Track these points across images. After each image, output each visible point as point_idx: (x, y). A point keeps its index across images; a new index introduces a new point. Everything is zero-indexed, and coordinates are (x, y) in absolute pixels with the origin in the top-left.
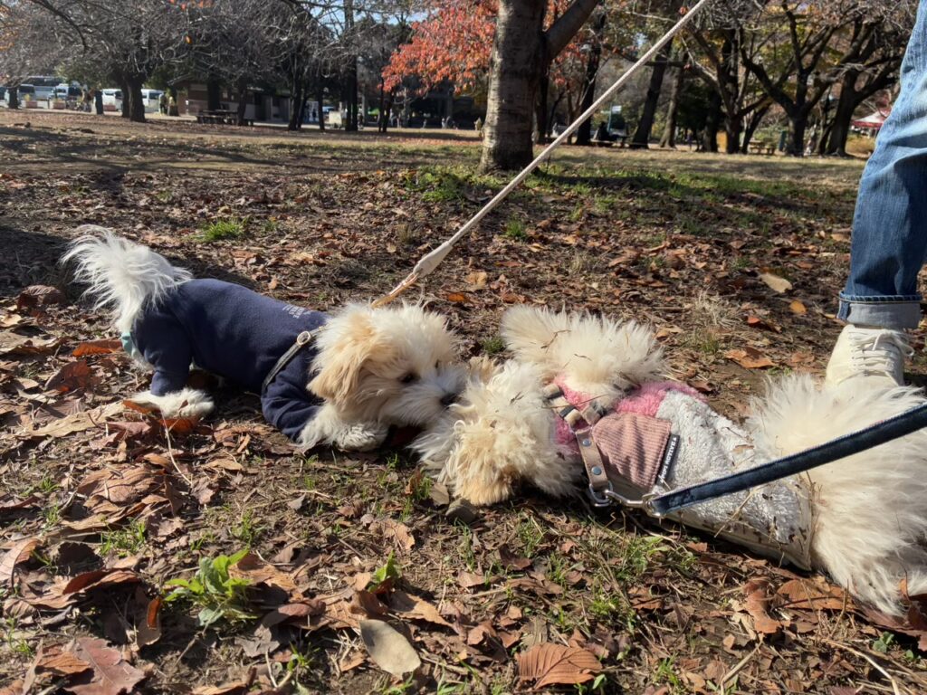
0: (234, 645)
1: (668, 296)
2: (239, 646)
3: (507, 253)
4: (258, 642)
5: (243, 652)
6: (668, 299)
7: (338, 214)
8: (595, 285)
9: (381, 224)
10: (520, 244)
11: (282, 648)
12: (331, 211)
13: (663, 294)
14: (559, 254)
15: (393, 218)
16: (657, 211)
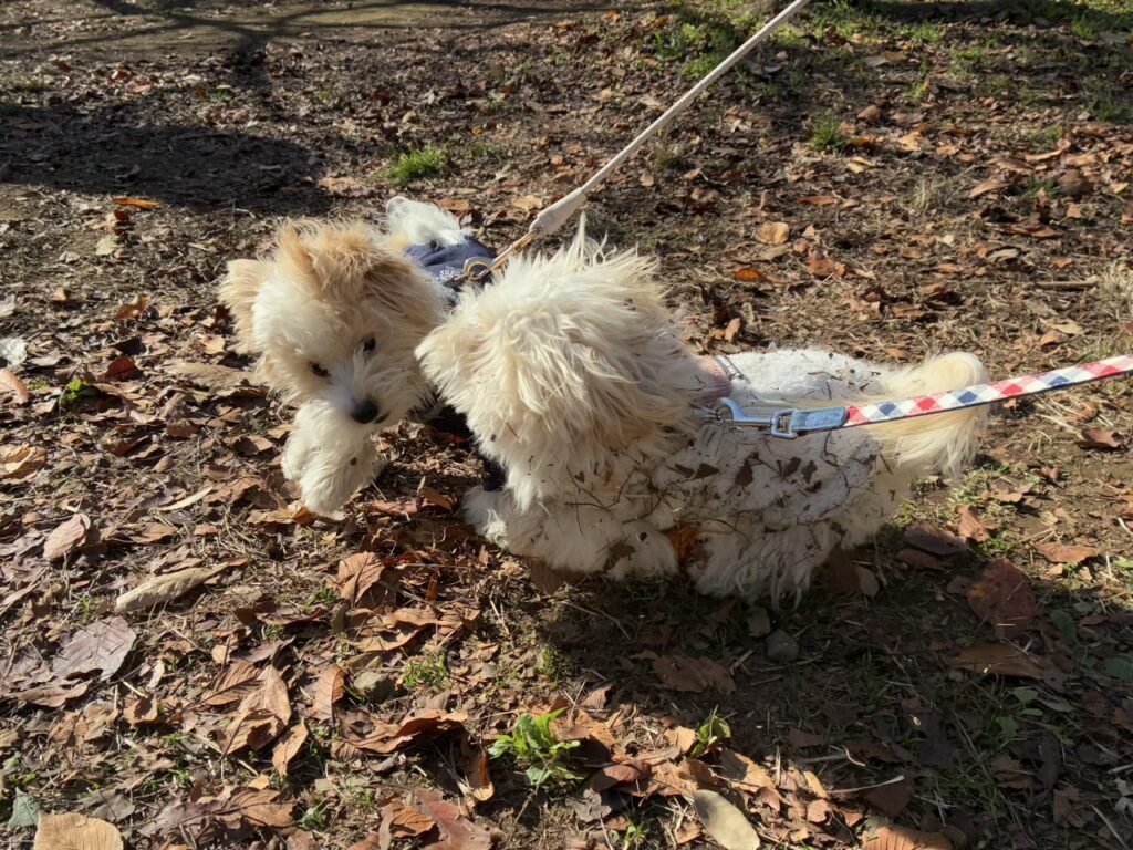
0: (565, 806)
1: (1063, 255)
2: (571, 807)
3: (815, 180)
4: (590, 806)
5: (575, 814)
6: (1061, 263)
7: (564, 113)
8: (948, 239)
9: (626, 128)
10: (832, 157)
11: (614, 815)
12: (554, 108)
13: (1054, 253)
14: (893, 173)
15: (642, 116)
16: (1053, 69)
